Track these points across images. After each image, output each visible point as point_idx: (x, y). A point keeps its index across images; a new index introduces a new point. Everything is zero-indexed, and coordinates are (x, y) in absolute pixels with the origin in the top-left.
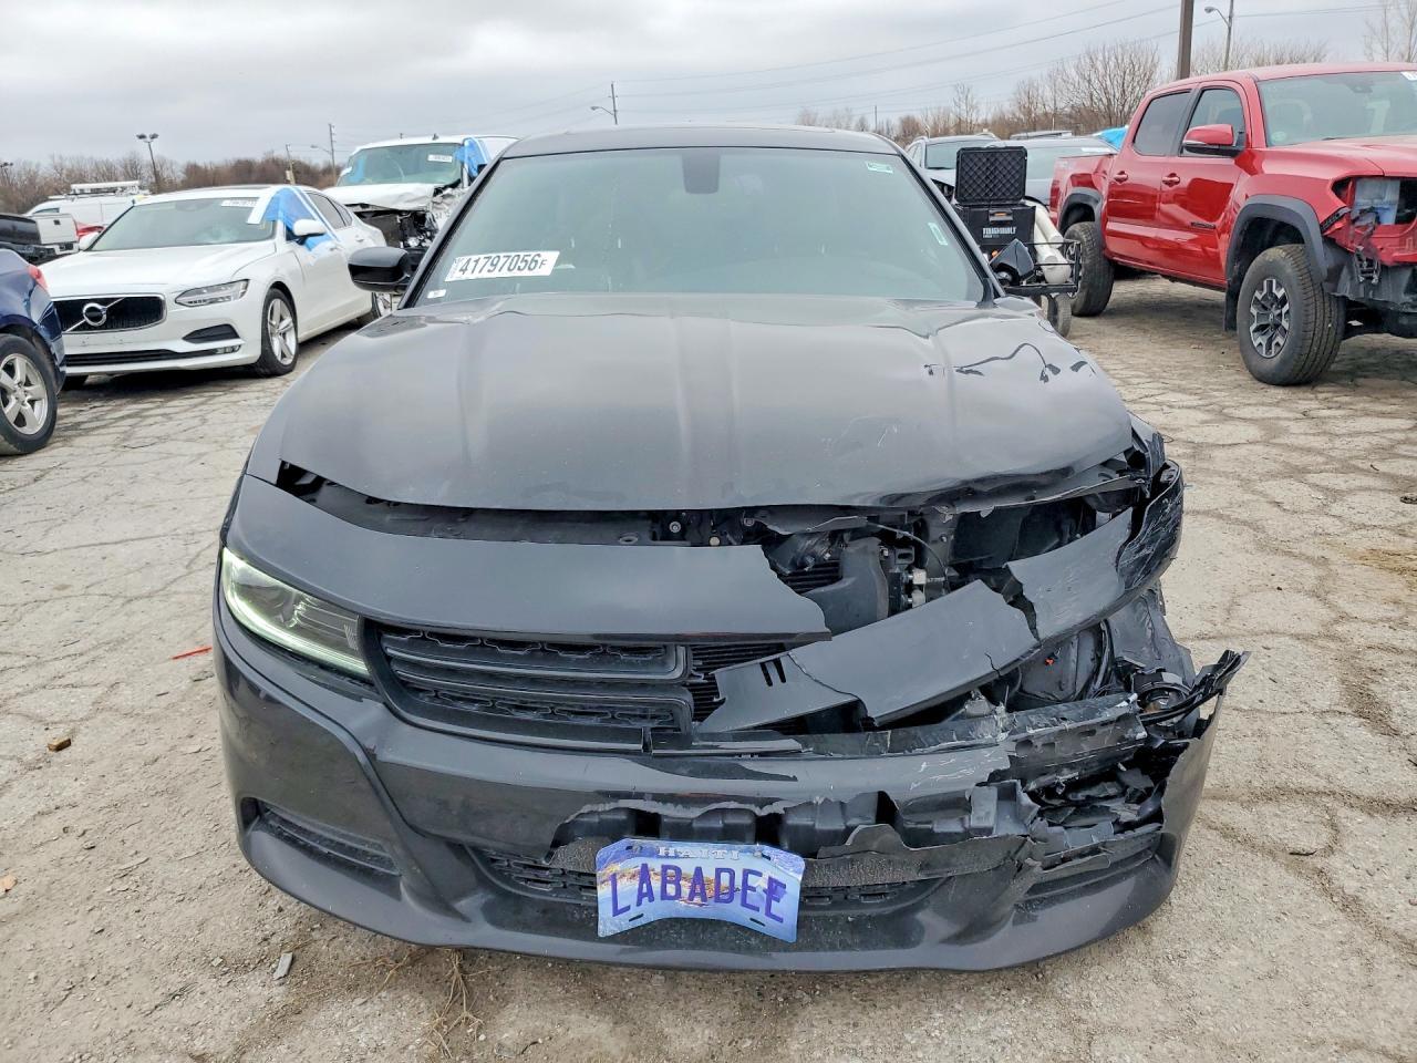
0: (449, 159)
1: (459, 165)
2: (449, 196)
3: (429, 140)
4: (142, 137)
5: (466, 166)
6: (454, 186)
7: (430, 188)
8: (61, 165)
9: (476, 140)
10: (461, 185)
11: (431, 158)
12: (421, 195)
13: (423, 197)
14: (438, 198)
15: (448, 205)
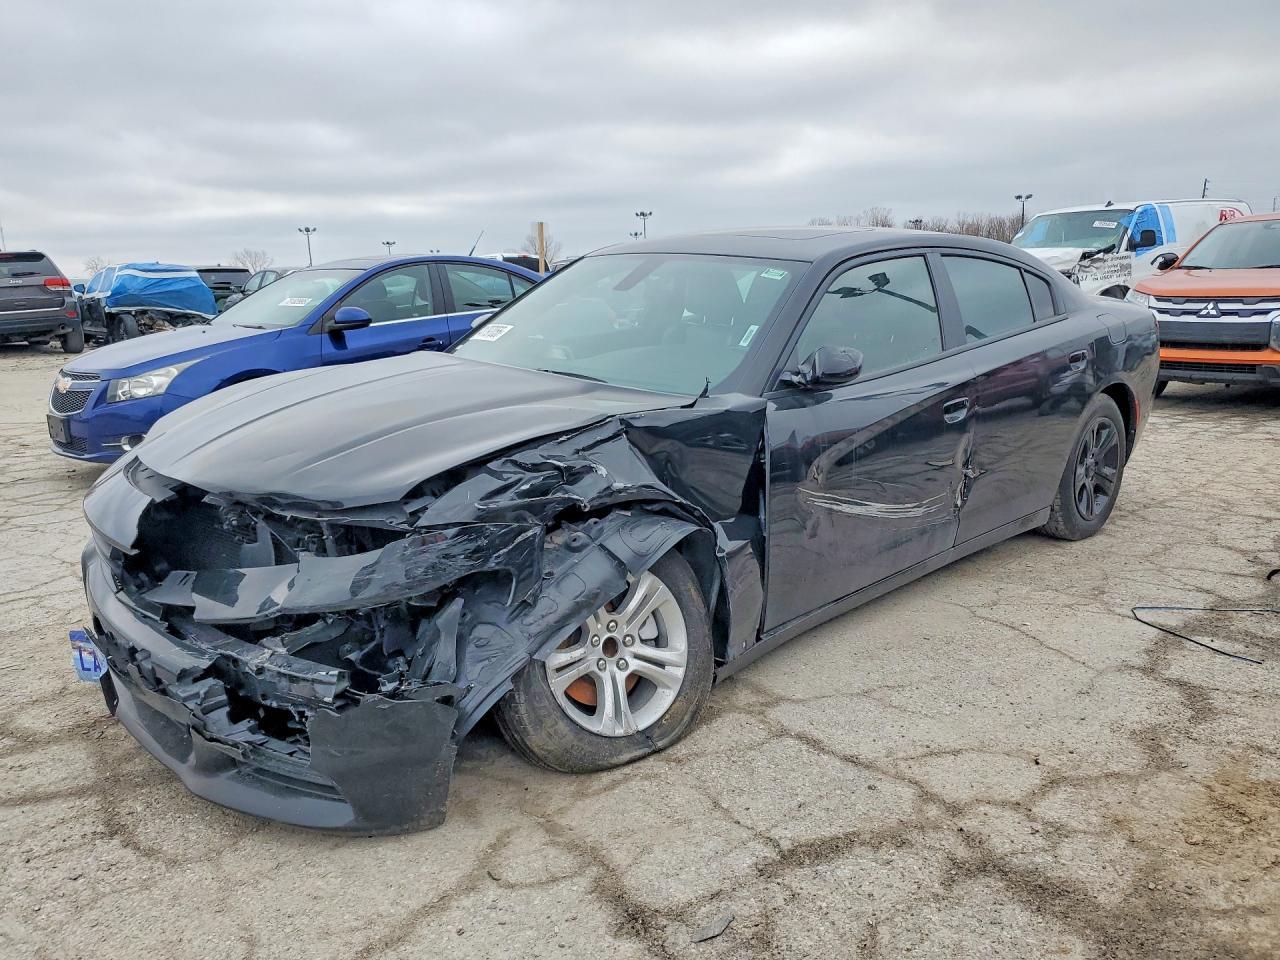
0: (1113, 225)
1: (1122, 230)
2: (1099, 260)
3: (1102, 207)
4: (1019, 197)
5: (1129, 232)
6: (1108, 251)
7: (1080, 251)
8: (964, 221)
9: (1156, 206)
10: (1116, 250)
11: (1097, 224)
12: (1068, 258)
13: (1071, 260)
14: (1086, 262)
15: (1097, 268)
